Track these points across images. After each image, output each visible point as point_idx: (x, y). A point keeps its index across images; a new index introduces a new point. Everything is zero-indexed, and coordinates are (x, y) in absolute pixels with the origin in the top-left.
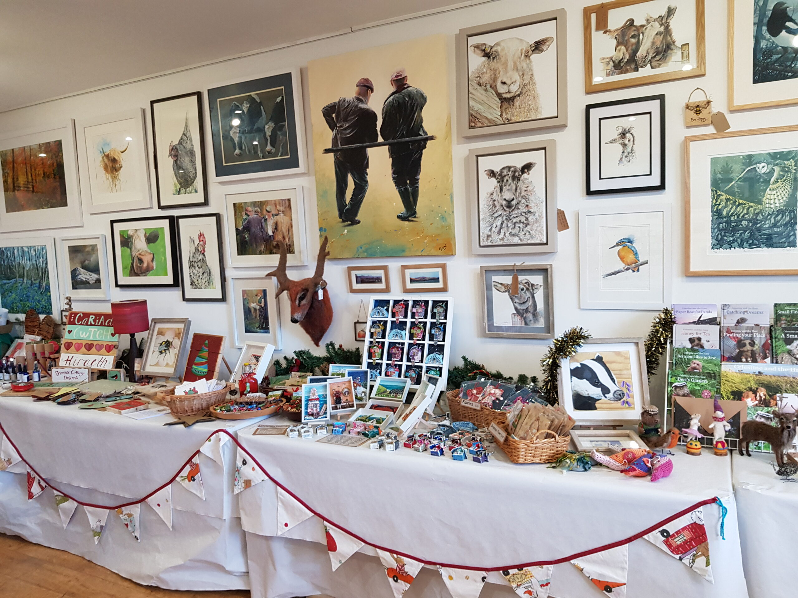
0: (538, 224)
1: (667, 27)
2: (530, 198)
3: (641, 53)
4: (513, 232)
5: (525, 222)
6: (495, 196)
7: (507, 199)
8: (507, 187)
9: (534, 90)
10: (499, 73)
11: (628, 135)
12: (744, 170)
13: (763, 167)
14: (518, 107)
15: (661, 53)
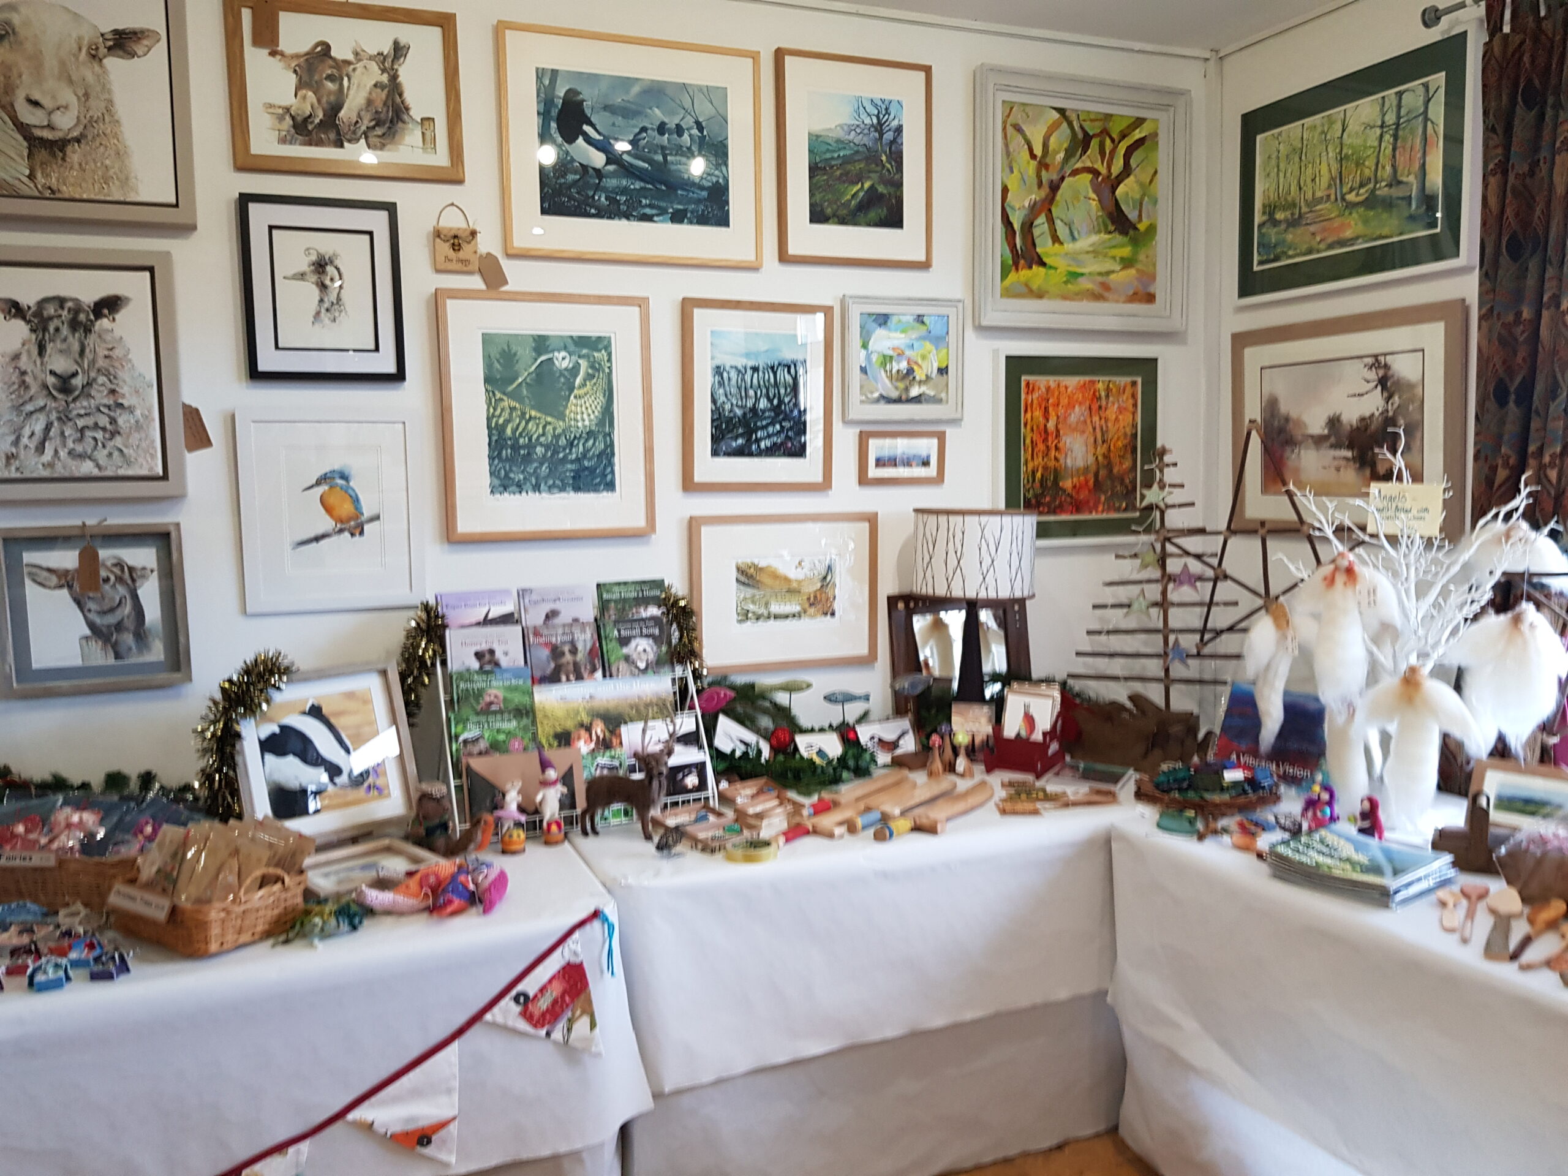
0: (143, 435)
1: (394, 77)
2: (120, 374)
3: (346, 114)
4: (79, 448)
5: (108, 426)
6: (24, 363)
7: (58, 371)
8: (59, 345)
9: (116, 136)
10: (20, 76)
11: (330, 269)
12: (536, 360)
13: (563, 359)
14: (76, 166)
15: (384, 124)
